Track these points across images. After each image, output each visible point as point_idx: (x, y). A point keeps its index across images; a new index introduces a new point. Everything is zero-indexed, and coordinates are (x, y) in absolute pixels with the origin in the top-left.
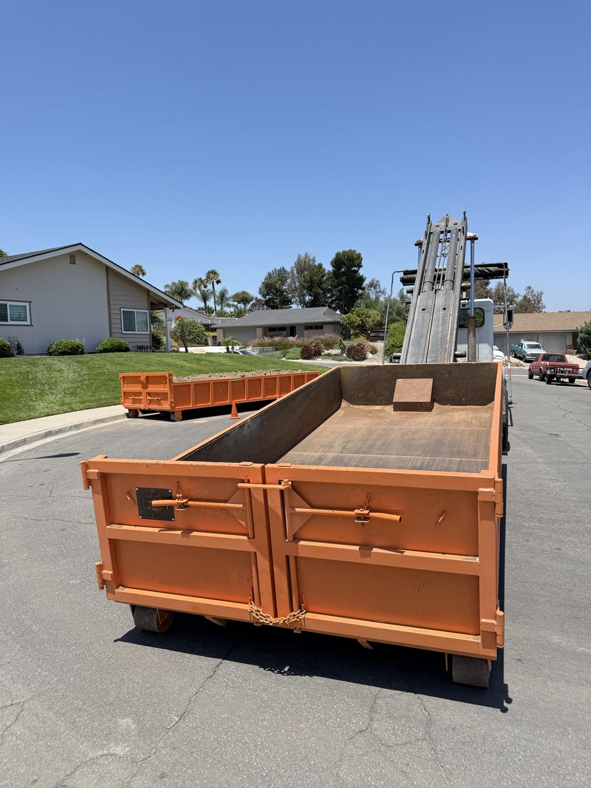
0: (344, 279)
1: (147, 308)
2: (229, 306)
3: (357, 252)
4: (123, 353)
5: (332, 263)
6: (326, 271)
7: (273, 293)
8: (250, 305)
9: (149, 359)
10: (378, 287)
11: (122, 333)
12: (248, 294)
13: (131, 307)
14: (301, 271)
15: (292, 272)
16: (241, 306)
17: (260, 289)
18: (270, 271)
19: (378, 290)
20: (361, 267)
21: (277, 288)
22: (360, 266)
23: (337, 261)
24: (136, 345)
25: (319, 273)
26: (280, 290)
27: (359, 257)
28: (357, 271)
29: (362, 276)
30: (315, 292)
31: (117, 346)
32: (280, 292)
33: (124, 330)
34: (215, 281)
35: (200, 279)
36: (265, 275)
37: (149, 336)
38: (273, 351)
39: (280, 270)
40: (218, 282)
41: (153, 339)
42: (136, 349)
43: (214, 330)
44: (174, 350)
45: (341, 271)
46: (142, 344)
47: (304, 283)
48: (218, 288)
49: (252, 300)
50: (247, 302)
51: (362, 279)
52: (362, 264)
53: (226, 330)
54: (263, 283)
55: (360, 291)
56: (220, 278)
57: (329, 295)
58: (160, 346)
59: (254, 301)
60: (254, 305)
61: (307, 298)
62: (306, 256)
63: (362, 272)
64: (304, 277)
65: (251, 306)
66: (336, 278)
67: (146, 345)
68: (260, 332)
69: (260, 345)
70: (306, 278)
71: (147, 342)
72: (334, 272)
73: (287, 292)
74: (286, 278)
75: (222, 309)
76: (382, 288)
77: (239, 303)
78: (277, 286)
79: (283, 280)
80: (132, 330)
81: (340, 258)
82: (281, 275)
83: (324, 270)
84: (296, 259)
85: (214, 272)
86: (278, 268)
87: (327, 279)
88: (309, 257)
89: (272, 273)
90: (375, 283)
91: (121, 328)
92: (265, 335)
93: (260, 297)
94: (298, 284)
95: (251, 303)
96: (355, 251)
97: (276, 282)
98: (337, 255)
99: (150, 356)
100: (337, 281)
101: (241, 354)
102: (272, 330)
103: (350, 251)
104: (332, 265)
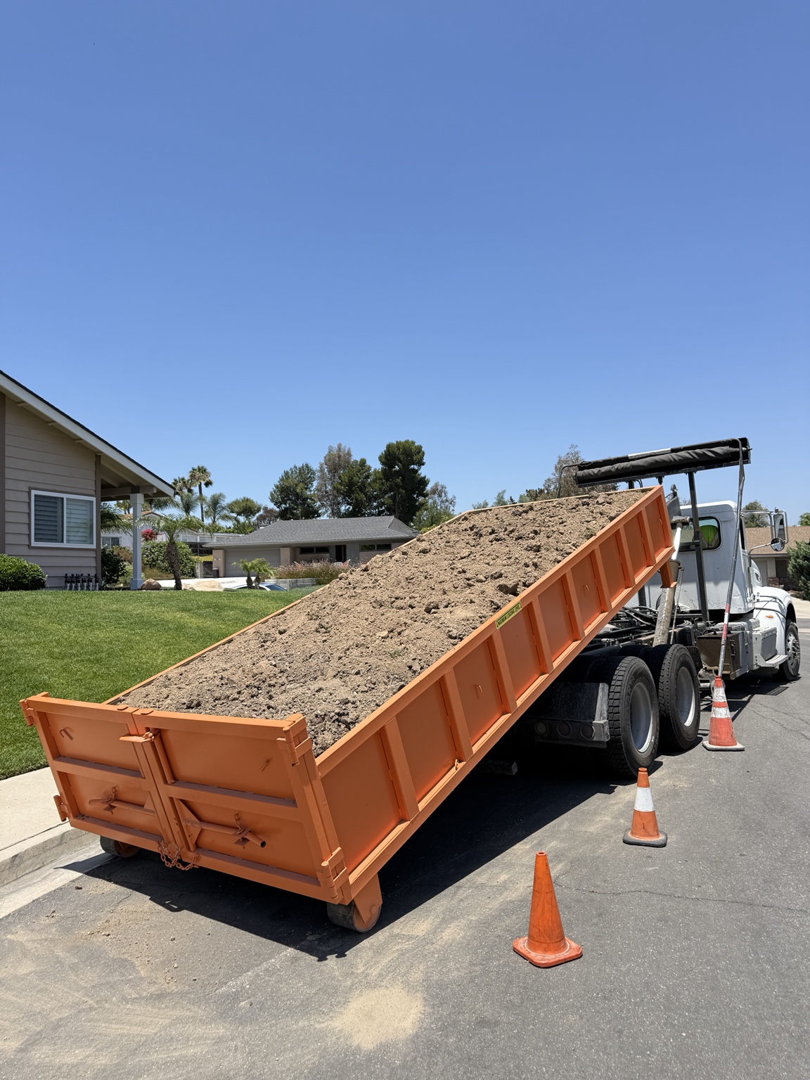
0: (398, 480)
1: (93, 493)
2: (225, 518)
3: (416, 444)
4: (24, 592)
5: (380, 458)
6: (372, 470)
7: (291, 500)
8: (255, 518)
9: (90, 607)
10: (443, 494)
11: (29, 546)
12: (253, 502)
13: (57, 488)
14: (335, 469)
15: (322, 470)
16: (242, 519)
17: (272, 495)
18: (288, 469)
19: (444, 499)
20: (423, 464)
21: (297, 494)
22: (421, 463)
23: (388, 455)
24: (62, 573)
25: (362, 471)
26: (301, 496)
27: (419, 450)
28: (417, 471)
29: (425, 477)
30: (356, 499)
31: (10, 575)
32: (300, 499)
33: (36, 540)
34: (203, 483)
35: (183, 479)
36: (280, 474)
37: (93, 554)
38: (313, 585)
39: (303, 467)
40: (208, 484)
41: (102, 559)
42: (62, 583)
43: (209, 551)
44: (149, 584)
45: (394, 469)
46: (76, 572)
47: (339, 486)
48: (208, 493)
49: (259, 510)
50: (252, 513)
51: (424, 482)
52: (424, 461)
53: (228, 551)
54: (277, 487)
55: (421, 499)
56: (211, 478)
57: (375, 504)
58: (118, 576)
59: (262, 512)
60: (262, 518)
61: (343, 508)
62: (339, 448)
63: (423, 472)
64: (340, 478)
65: (257, 519)
66: (387, 480)
67: (85, 574)
68: (286, 554)
69: (290, 575)
70: (343, 478)
71: (89, 566)
72: (384, 471)
73: (312, 500)
74: (311, 480)
75: (214, 521)
76: (450, 497)
77: (239, 514)
78: (298, 490)
79: (307, 481)
80: (56, 541)
81: (393, 452)
82: (305, 474)
83: (369, 468)
84: (326, 452)
85: (202, 470)
86: (299, 465)
87: (374, 481)
88: (344, 451)
89: (290, 472)
90: (439, 488)
91: (29, 535)
92: (294, 559)
93: (271, 506)
94: (329, 487)
95: (257, 515)
96: (413, 443)
97: (296, 485)
98: (389, 447)
99: (95, 599)
100: (388, 484)
101: (268, 589)
102: (306, 551)
103: (407, 442)
104: (380, 460)
